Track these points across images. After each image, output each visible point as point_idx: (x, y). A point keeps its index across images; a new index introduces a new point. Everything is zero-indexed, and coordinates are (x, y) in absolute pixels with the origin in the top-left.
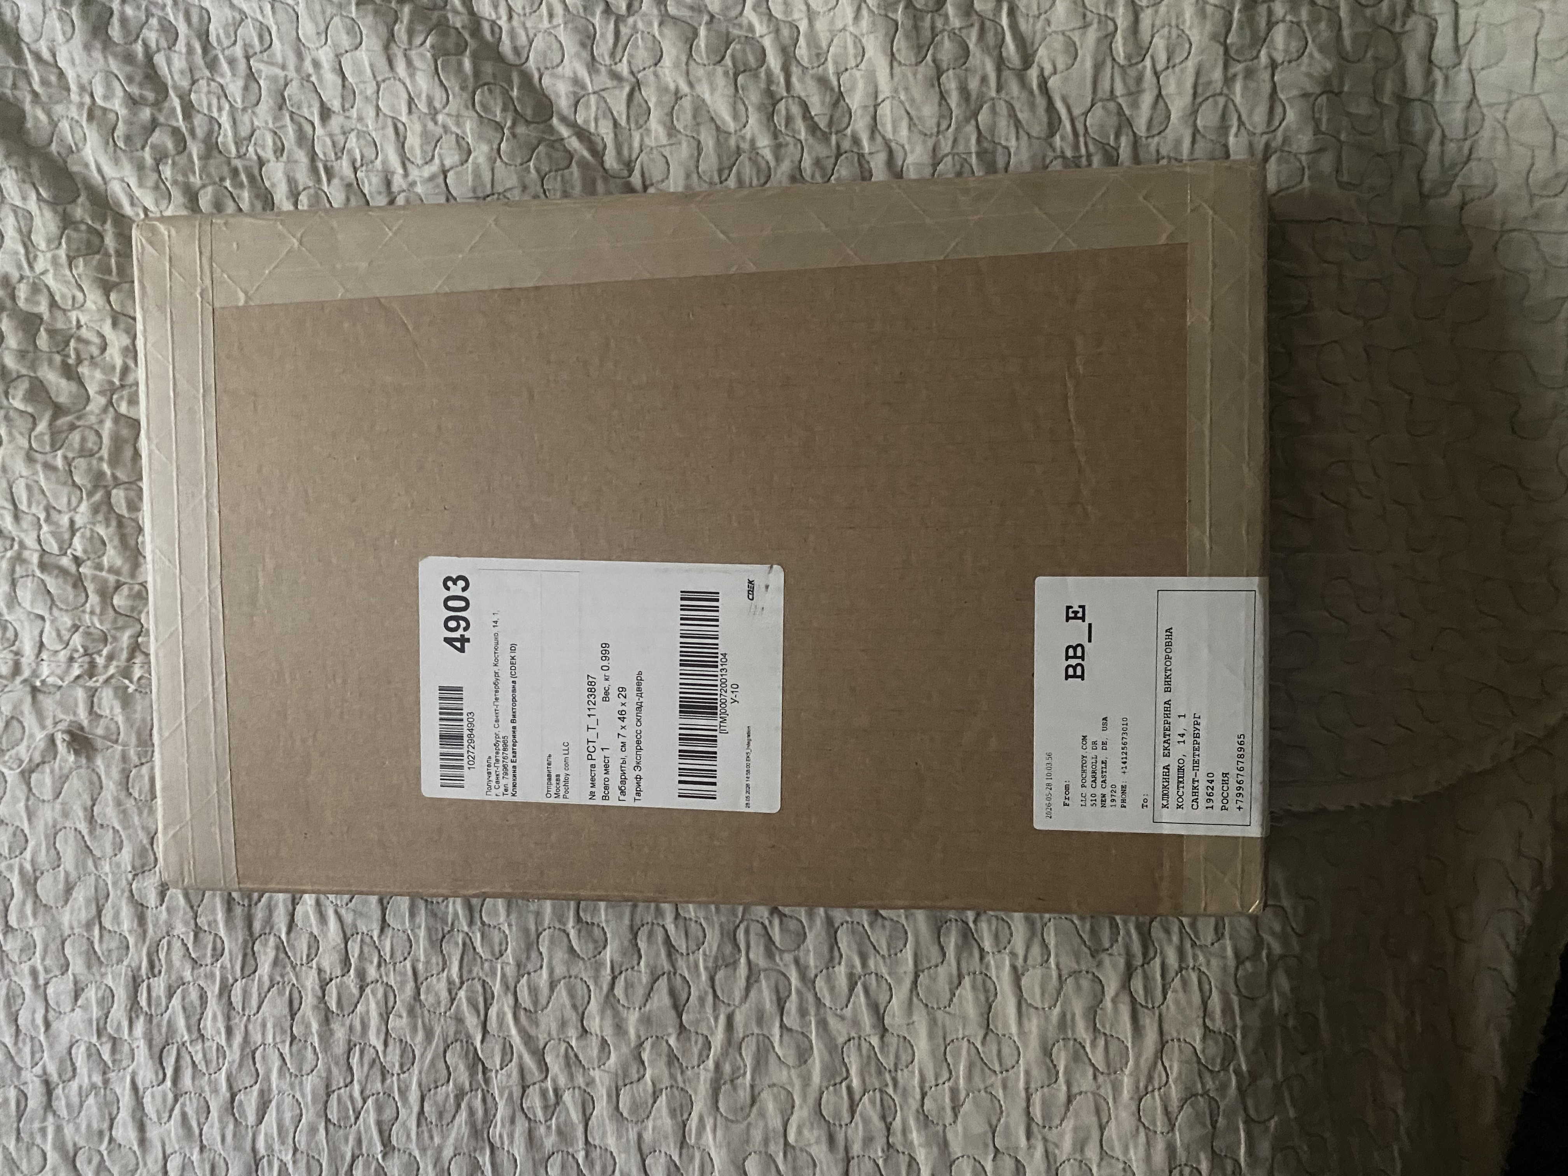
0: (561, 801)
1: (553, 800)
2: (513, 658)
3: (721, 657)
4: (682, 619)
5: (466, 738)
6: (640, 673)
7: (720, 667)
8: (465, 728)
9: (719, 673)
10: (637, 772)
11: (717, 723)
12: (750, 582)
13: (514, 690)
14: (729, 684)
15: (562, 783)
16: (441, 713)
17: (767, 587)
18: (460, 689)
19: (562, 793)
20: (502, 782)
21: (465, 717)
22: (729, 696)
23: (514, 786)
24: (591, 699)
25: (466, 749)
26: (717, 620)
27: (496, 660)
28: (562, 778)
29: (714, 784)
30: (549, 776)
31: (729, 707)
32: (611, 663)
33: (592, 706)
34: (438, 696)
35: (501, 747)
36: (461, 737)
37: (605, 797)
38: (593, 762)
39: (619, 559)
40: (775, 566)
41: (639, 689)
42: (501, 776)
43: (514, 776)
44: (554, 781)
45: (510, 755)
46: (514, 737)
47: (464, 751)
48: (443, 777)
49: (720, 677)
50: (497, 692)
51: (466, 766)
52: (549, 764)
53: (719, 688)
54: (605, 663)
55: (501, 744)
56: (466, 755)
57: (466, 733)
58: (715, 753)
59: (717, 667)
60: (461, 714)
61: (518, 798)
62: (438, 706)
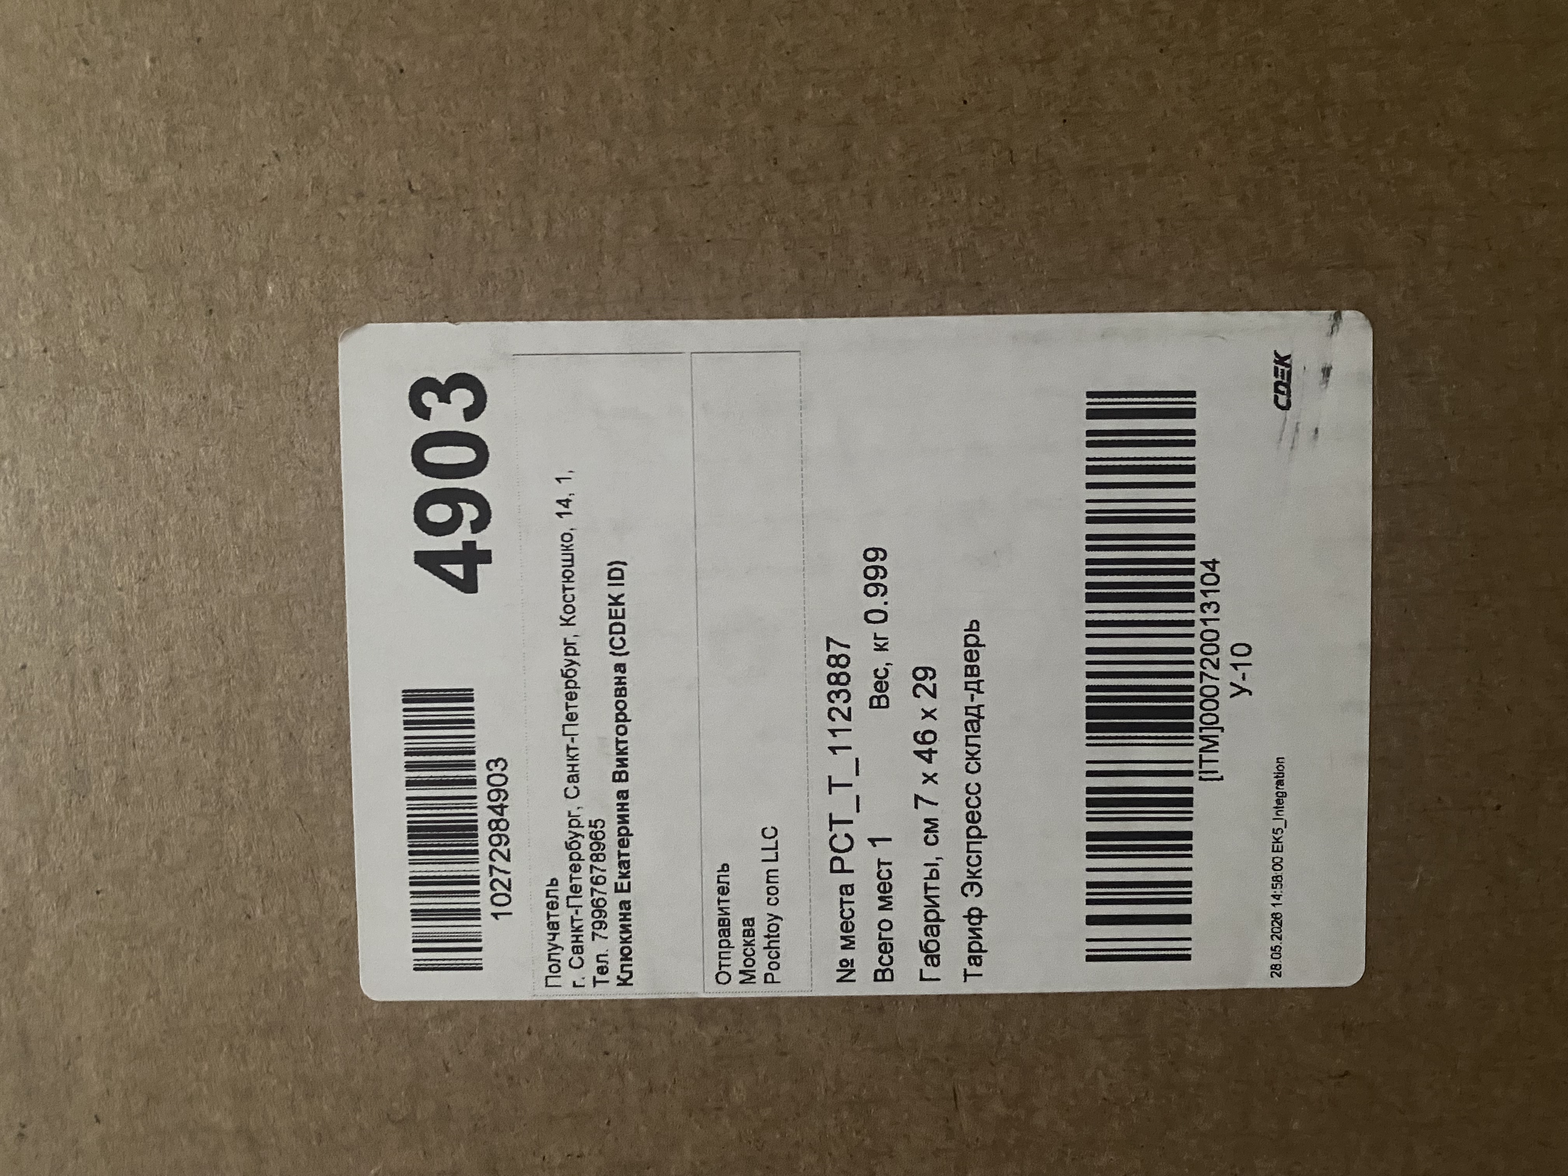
0: (758, 990)
1: (735, 990)
2: (616, 601)
3: (1200, 570)
4: (1090, 470)
5: (484, 833)
6: (974, 627)
7: (1200, 599)
8: (482, 802)
9: (1197, 616)
10: (972, 901)
11: (1192, 753)
12: (1281, 360)
13: (621, 690)
14: (1225, 644)
15: (760, 941)
16: (409, 767)
17: (1327, 371)
18: (466, 695)
19: (761, 969)
20: (591, 949)
21: (480, 773)
22: (1225, 676)
23: (626, 957)
24: (839, 703)
25: (484, 863)
26: (1191, 470)
27: (569, 605)
28: (760, 930)
29: (1186, 919)
30: (724, 926)
31: (1228, 707)
32: (894, 602)
33: (840, 723)
34: (400, 717)
35: (585, 852)
36: (470, 830)
37: (883, 974)
38: (846, 879)
39: (912, 310)
40: (1347, 314)
41: (972, 670)
42: (587, 931)
43: (625, 929)
44: (737, 938)
45: (612, 874)
46: (623, 819)
47: (481, 869)
48: (422, 945)
49: (1199, 627)
50: (571, 697)
51: (487, 909)
52: (723, 891)
53: (1197, 657)
54: (876, 603)
55: (586, 842)
56: (485, 880)
57: (484, 816)
58: (1188, 835)
59: (1190, 598)
60: (471, 765)
61: (638, 991)
62: (402, 746)
